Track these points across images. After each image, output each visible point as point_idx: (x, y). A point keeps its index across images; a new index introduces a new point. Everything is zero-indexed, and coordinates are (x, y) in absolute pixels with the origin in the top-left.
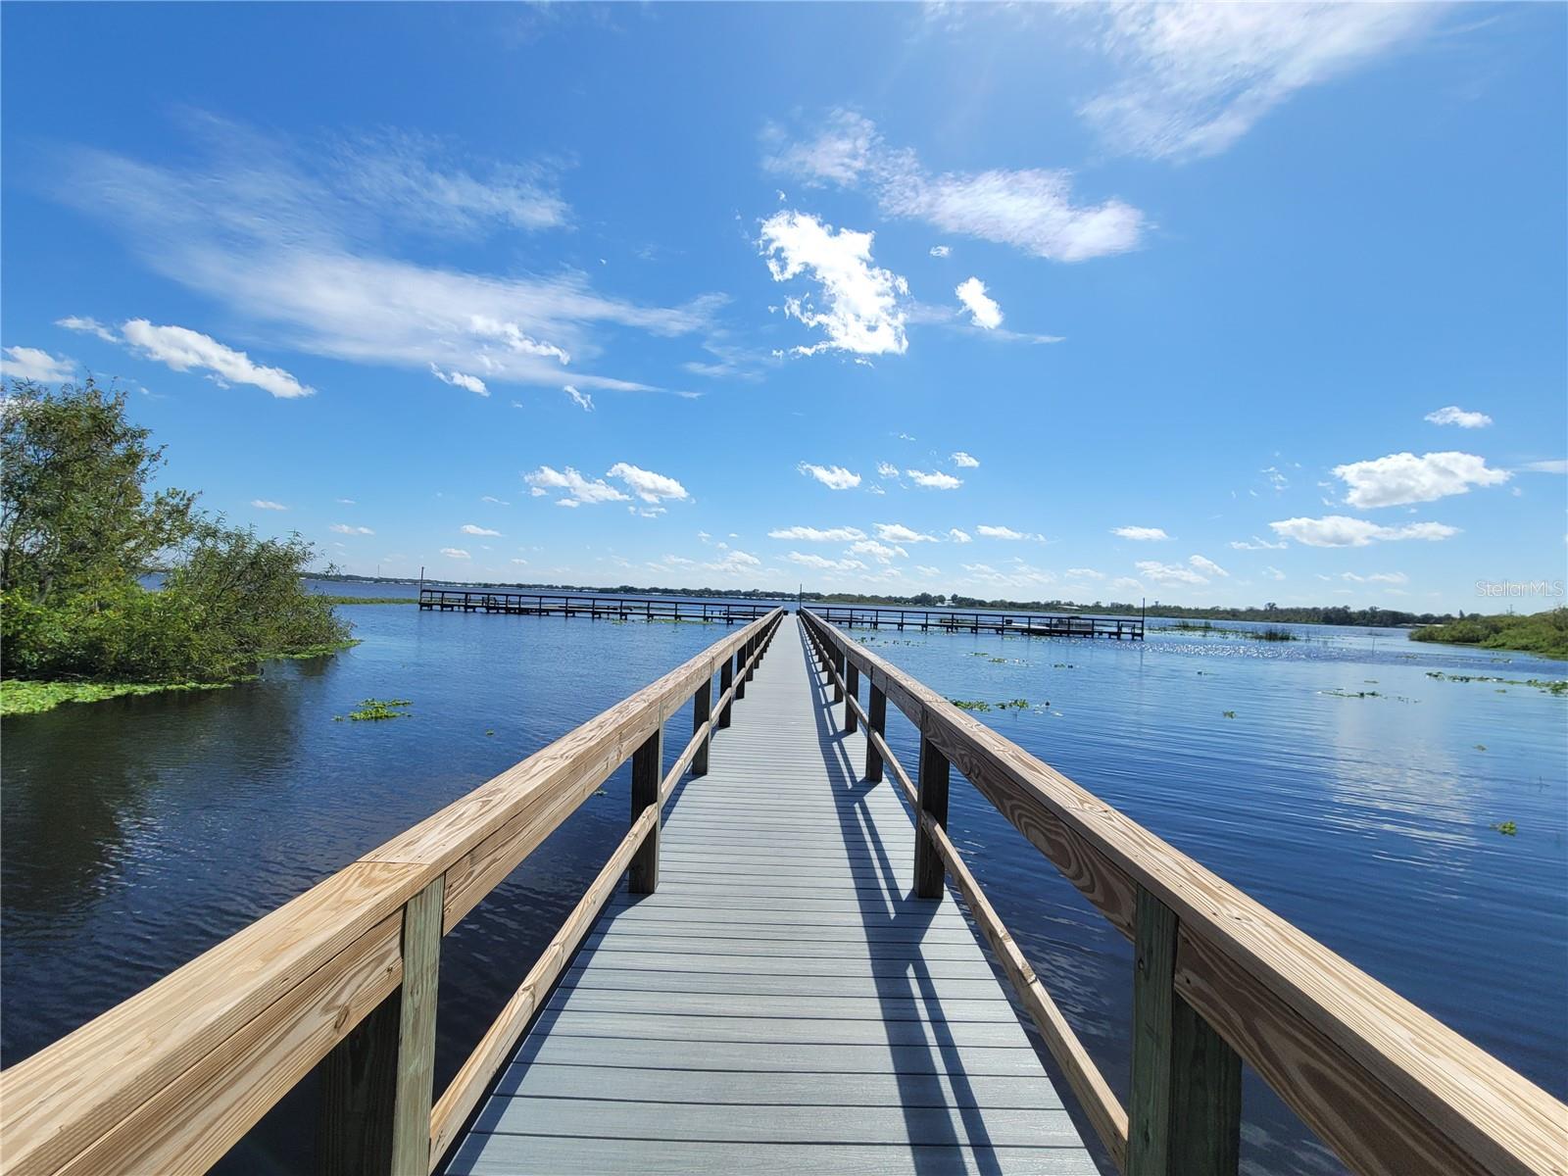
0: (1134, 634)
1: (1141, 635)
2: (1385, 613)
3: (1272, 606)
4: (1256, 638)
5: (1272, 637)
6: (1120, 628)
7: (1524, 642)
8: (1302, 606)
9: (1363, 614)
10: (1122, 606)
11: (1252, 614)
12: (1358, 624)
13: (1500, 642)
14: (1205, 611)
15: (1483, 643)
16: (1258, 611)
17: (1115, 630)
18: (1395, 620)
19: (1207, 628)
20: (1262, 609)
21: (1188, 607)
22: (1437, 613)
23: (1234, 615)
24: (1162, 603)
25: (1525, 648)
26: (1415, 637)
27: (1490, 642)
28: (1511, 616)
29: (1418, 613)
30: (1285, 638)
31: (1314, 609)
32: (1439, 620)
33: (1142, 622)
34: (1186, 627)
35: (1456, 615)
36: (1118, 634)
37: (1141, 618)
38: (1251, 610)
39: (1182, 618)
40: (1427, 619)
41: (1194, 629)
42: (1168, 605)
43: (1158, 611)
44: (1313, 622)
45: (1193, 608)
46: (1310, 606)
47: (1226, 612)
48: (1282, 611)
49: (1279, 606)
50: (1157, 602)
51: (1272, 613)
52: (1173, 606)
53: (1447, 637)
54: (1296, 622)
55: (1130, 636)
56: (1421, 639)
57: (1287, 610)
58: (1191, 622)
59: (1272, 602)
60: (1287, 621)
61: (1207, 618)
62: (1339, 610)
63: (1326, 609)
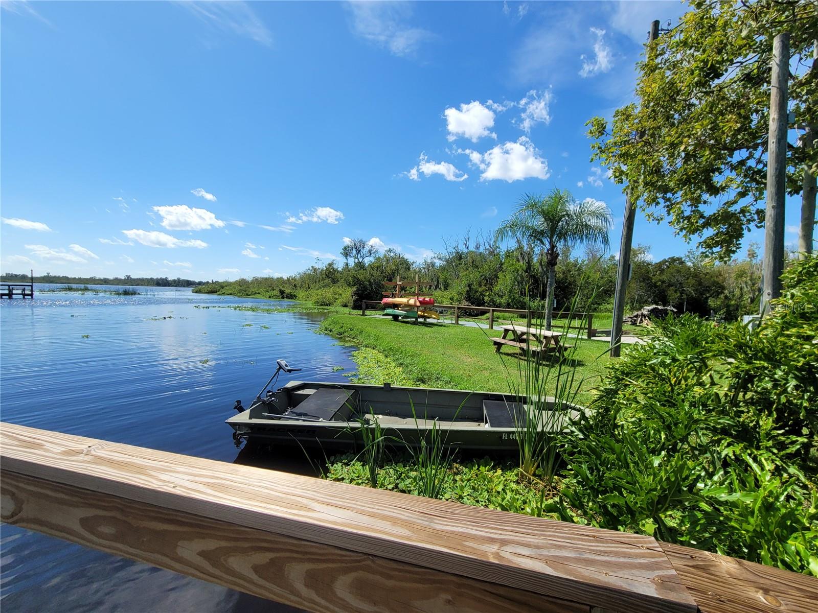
0: (24, 295)
1: (31, 295)
2: (184, 281)
3: (129, 277)
4: (118, 294)
5: (126, 293)
6: (10, 291)
7: (230, 292)
8: (145, 277)
9: (174, 281)
10: (16, 276)
11: (117, 281)
12: (172, 286)
13: (223, 292)
14: (87, 279)
15: (218, 293)
16: (121, 280)
17: (7, 292)
18: (188, 284)
19: (86, 289)
20: (123, 278)
21: (73, 277)
22: (204, 281)
23: (106, 281)
24: (52, 274)
25: (231, 294)
26: (195, 291)
27: (220, 292)
28: (226, 282)
29: (197, 281)
30: (134, 294)
31: (151, 279)
32: (204, 284)
33: (32, 286)
34: (70, 289)
35: (211, 282)
36: (10, 295)
37: (31, 284)
38: (116, 279)
39: (67, 284)
40: (200, 283)
41: (77, 290)
42: (57, 275)
43: (48, 279)
44: (151, 285)
45: (77, 277)
46: (149, 277)
47: (100, 280)
48: (134, 280)
49: (133, 277)
50: (48, 274)
51: (129, 281)
52: (61, 276)
53: (206, 291)
54: (142, 285)
55: (21, 296)
56: (196, 292)
57: (137, 279)
58: (74, 286)
59: (128, 274)
60: (138, 285)
61: (86, 284)
62: (163, 279)
63: (157, 279)
